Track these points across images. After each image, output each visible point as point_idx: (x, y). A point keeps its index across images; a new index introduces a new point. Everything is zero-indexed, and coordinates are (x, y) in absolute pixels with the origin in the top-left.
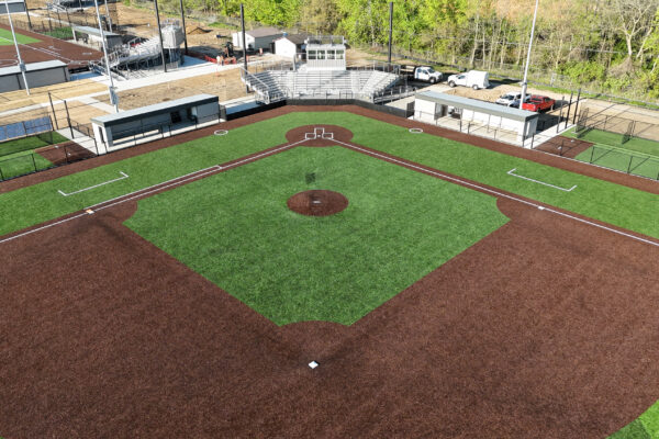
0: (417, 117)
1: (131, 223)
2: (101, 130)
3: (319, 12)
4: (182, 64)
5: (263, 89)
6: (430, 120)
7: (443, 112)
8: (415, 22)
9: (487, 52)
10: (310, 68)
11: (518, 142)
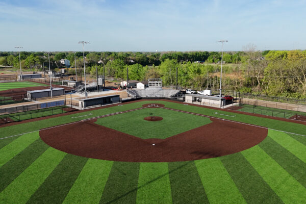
0: (186, 101)
1: (96, 123)
2: (82, 103)
3: (152, 75)
4: (104, 90)
5: (134, 94)
6: (191, 102)
7: (195, 100)
8: (186, 77)
9: (212, 86)
10: (150, 89)
11: (219, 107)
